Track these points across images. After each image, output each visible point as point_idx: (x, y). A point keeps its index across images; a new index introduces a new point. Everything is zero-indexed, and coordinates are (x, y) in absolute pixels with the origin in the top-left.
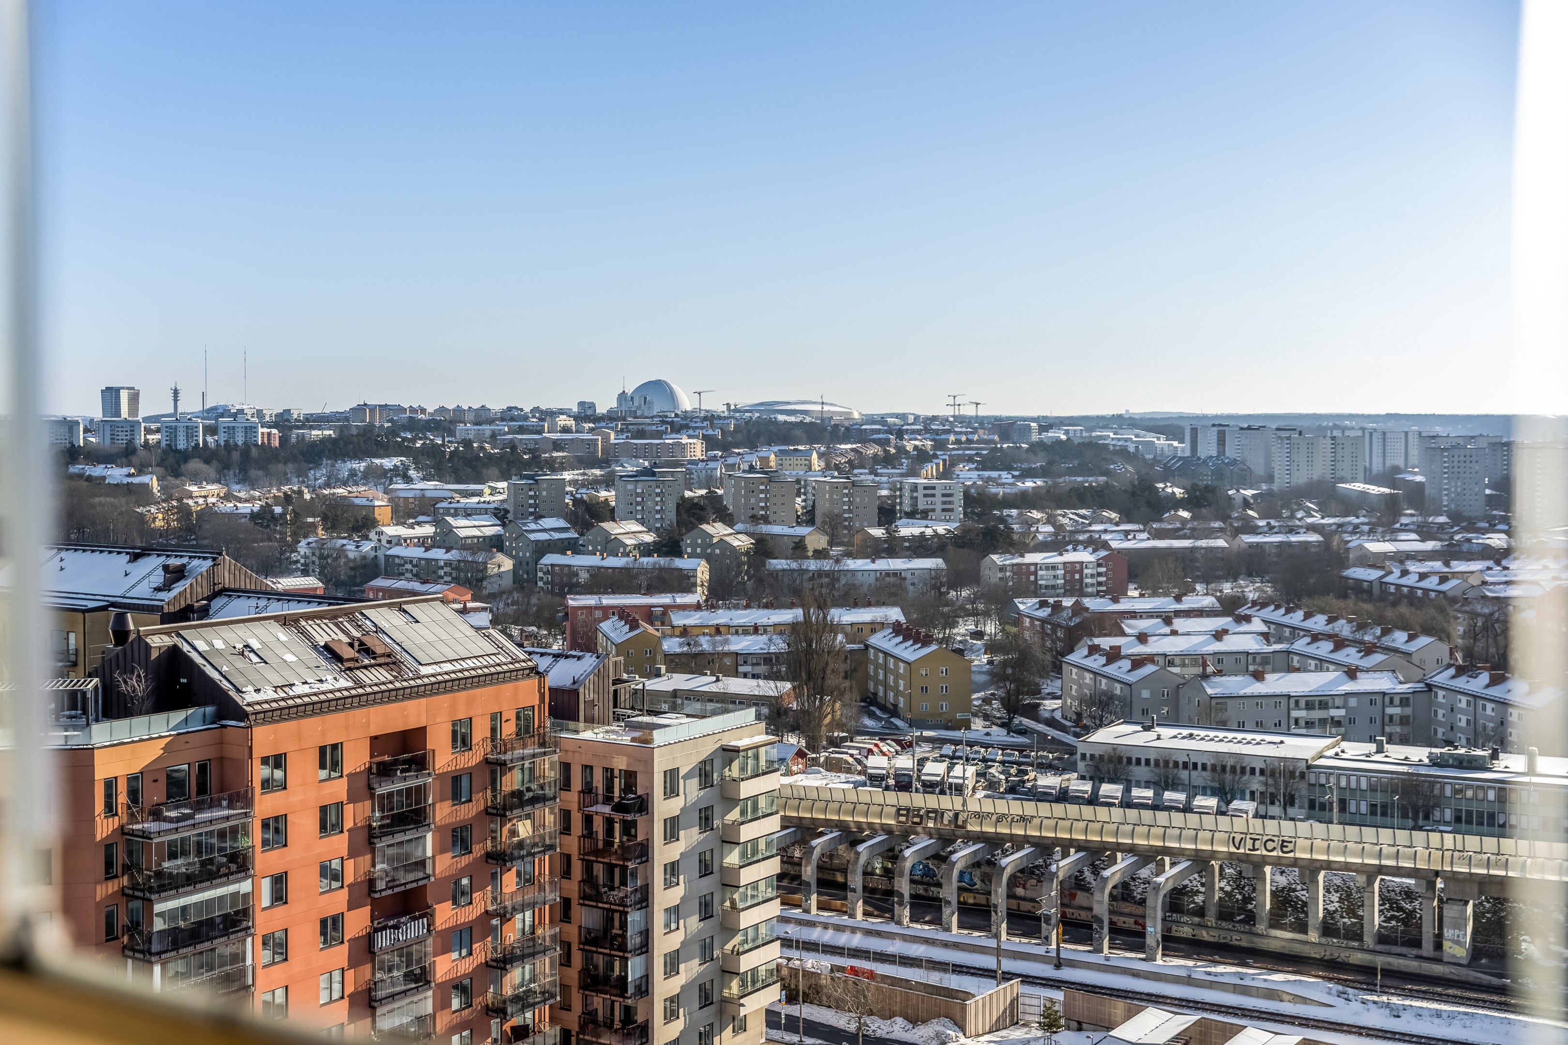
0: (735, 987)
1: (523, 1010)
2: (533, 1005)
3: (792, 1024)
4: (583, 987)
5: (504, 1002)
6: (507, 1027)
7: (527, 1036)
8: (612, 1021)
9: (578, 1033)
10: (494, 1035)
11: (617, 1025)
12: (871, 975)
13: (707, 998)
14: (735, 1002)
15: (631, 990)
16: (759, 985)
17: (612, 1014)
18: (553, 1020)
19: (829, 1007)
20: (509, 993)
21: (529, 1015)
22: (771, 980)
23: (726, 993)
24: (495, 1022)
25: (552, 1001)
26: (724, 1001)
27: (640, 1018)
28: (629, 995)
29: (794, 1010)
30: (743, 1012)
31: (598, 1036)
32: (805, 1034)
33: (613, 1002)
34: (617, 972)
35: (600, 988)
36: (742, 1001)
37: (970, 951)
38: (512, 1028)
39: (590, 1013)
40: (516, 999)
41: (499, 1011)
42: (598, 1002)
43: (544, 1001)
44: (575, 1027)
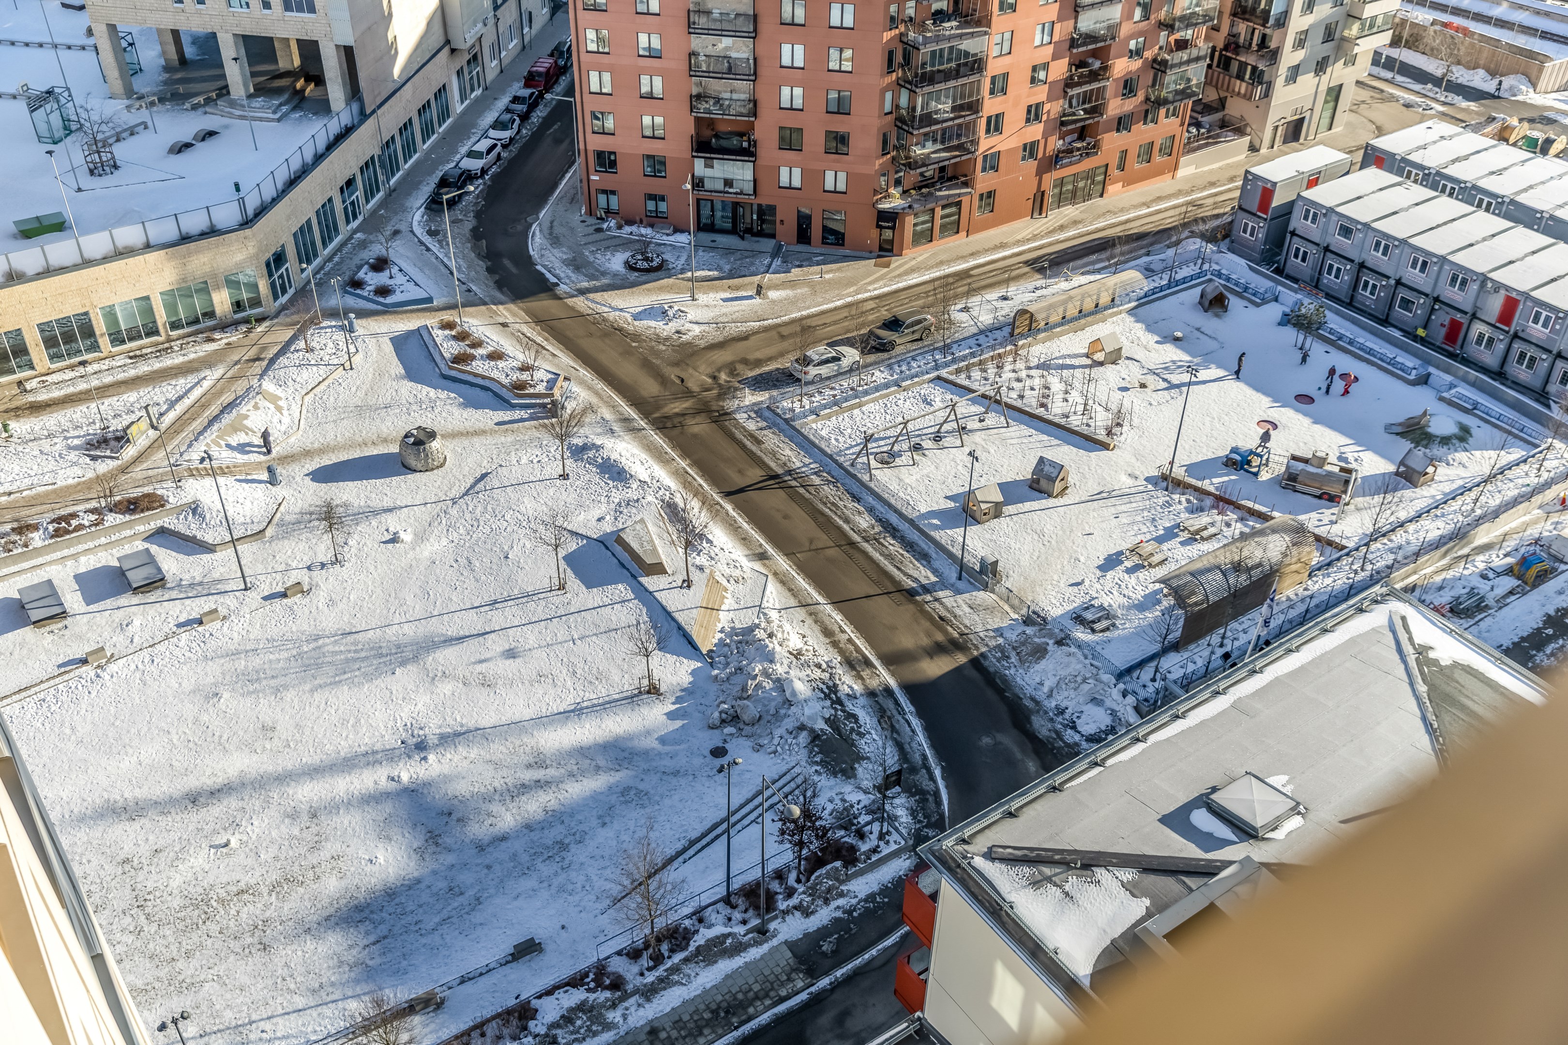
0: (1354, 29)
1: (1187, 27)
2: (1196, 24)
3: (1390, 64)
4: (1234, 14)
5: (1174, 20)
6: (1172, 39)
7: (1186, 48)
8: (1250, 44)
9: (1221, 50)
10: (1161, 43)
11: (1254, 47)
12: (1466, 32)
13: (1329, 35)
14: (1352, 42)
15: (1271, 21)
16: (1375, 30)
17: (1252, 39)
18: (1207, 38)
19: (1423, 53)
20: (1179, 14)
21: (1190, 32)
22: (1385, 27)
23: (1346, 33)
24: (1164, 34)
25: (1210, 23)
26: (1343, 39)
27: (1273, 45)
28: (1268, 25)
29: (1395, 53)
30: (1357, 50)
31: (1237, 54)
32: (1398, 73)
33: (1254, 29)
34: (1262, 6)
35: (1247, 16)
36: (1358, 41)
37: (1558, 21)
38: (1176, 40)
39: (1234, 36)
40: (1182, 18)
41: (1169, 26)
42: (1242, 28)
43: (1204, 23)
44: (1220, 45)
